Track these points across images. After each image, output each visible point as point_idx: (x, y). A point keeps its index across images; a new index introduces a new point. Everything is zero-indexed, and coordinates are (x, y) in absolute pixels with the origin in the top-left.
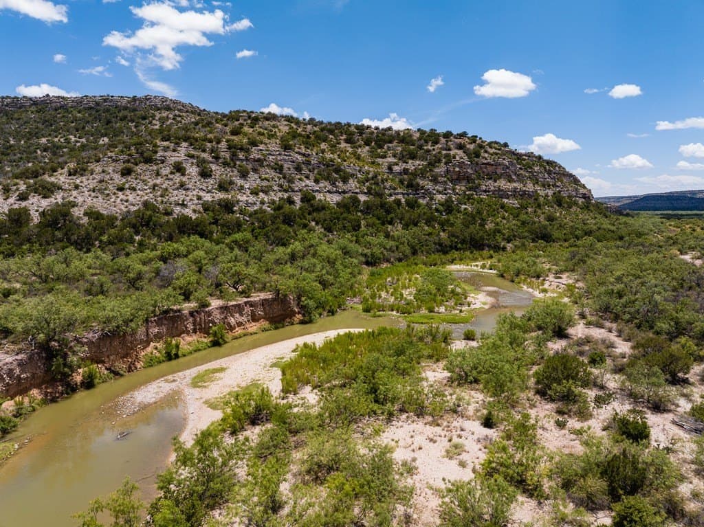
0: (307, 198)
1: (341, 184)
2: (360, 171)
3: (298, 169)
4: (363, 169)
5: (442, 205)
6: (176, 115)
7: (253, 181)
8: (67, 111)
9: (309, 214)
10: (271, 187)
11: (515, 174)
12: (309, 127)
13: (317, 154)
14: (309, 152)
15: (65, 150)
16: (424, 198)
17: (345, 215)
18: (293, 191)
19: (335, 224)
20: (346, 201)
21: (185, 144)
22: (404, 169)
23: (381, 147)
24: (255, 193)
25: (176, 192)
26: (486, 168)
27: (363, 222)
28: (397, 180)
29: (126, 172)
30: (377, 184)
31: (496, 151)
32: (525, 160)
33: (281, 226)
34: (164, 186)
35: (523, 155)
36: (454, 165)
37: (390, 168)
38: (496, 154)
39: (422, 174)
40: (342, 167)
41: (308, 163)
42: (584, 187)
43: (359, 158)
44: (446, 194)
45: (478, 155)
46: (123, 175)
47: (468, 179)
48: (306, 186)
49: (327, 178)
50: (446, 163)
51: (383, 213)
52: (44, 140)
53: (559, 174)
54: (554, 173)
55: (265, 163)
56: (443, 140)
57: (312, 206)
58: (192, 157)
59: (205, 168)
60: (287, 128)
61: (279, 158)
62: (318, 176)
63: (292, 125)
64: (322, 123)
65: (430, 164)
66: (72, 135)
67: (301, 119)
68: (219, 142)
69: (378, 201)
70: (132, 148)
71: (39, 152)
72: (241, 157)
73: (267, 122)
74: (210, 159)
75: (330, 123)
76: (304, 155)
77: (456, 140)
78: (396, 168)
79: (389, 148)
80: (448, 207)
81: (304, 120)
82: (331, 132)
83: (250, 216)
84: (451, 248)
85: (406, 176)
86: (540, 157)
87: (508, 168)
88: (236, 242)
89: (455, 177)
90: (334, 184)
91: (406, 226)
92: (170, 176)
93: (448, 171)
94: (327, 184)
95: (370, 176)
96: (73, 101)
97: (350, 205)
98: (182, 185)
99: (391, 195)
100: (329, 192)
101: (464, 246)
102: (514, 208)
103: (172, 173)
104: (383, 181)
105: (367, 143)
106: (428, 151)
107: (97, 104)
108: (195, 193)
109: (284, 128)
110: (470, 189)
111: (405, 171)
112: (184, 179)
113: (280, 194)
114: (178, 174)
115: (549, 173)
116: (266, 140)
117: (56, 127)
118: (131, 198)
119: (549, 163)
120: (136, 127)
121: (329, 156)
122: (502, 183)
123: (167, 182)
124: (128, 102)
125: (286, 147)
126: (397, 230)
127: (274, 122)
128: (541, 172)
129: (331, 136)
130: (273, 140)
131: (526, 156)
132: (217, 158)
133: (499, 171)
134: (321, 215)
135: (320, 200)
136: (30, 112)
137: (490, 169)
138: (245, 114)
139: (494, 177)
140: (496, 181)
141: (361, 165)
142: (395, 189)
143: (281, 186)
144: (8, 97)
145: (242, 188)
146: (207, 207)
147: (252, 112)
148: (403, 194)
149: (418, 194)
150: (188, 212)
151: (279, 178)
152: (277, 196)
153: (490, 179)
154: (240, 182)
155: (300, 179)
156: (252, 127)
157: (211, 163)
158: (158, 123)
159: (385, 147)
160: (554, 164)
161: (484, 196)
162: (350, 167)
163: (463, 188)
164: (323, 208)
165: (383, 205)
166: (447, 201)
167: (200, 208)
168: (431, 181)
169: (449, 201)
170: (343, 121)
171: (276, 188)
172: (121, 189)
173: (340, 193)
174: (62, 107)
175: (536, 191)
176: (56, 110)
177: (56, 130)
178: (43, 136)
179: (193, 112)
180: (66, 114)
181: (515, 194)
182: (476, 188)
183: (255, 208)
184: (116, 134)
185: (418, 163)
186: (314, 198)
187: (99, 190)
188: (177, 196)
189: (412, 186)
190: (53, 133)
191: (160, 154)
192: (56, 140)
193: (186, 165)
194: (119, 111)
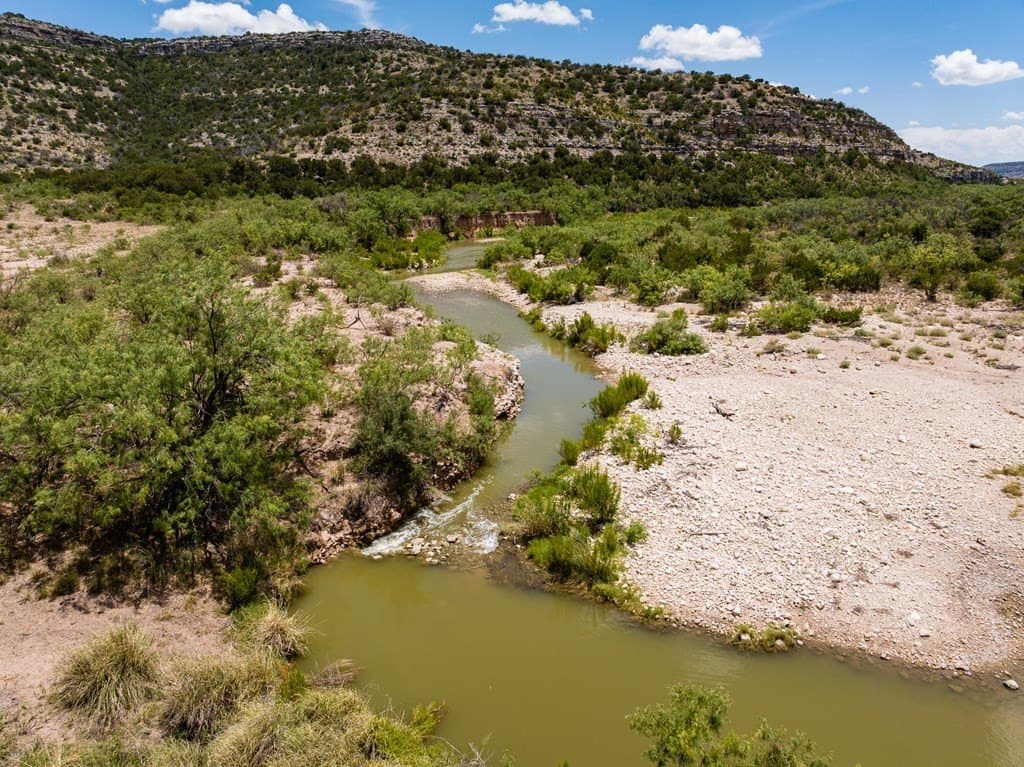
0: (561, 153)
1: (594, 139)
2: (615, 125)
3: (552, 123)
4: (619, 123)
5: (702, 161)
6: (400, 55)
7: (510, 136)
8: (273, 52)
9: (563, 167)
10: (526, 142)
11: (798, 127)
12: (563, 72)
13: (571, 107)
14: (563, 105)
15: (285, 102)
16: (684, 153)
17: (596, 169)
18: (547, 146)
19: (586, 178)
20: (598, 156)
21: (444, 101)
22: (666, 122)
23: (644, 96)
24: (512, 147)
25: (445, 147)
26: (761, 119)
27: (614, 177)
28: (656, 134)
29: (401, 129)
30: (633, 138)
31: (778, 99)
32: (817, 109)
33: (537, 177)
34: (435, 141)
35: (818, 103)
36: (723, 117)
37: (650, 121)
38: (777, 103)
39: (684, 126)
40: (597, 121)
41: (562, 117)
42: (901, 142)
43: (616, 110)
44: (709, 150)
45: (752, 104)
46: (399, 131)
47: (739, 132)
48: (560, 141)
49: (580, 133)
50: (714, 115)
51: (635, 167)
52: (259, 91)
53: (863, 126)
54: (857, 125)
55: (520, 118)
56: (717, 85)
57: (565, 160)
58: (453, 113)
59: (468, 124)
60: (539, 75)
61: (534, 112)
62: (572, 131)
63: (544, 70)
64: (578, 66)
65: (695, 116)
66: (286, 83)
67: (553, 61)
68: (475, 98)
69: (631, 156)
70: (399, 106)
71: (260, 106)
72: (498, 112)
73: (517, 69)
74: (471, 115)
75: (587, 66)
76: (558, 108)
77: (734, 86)
78: (657, 121)
79: (652, 98)
80: (708, 163)
81: (557, 63)
82: (588, 78)
83: (510, 169)
84: (701, 202)
85: (666, 130)
86: (841, 105)
87: (789, 119)
89: (722, 130)
90: (587, 139)
91: (658, 182)
92: (438, 132)
93: (715, 124)
94: (580, 138)
95: (626, 130)
96: (278, 40)
97: (602, 159)
98: (450, 140)
99: (647, 150)
100: (582, 147)
101: (715, 202)
102: (787, 166)
103: (439, 129)
104: (639, 136)
105: (628, 91)
106: (697, 100)
107: (307, 42)
108: (461, 148)
109: (535, 76)
110: (737, 144)
111: (667, 124)
112: (451, 135)
113: (535, 149)
114: (444, 131)
115: (849, 124)
116: (520, 94)
117: (266, 74)
118: (410, 151)
119: (853, 112)
120: (357, 71)
121: (584, 108)
122: (780, 138)
123: (436, 138)
124: (343, 39)
125: (541, 101)
126: (649, 184)
127: (524, 68)
128: (837, 124)
129: (588, 84)
130: (526, 93)
131: (821, 103)
132: (476, 114)
133: (777, 124)
134: (574, 169)
135: (573, 155)
136: (231, 56)
137: (766, 121)
138: (492, 59)
139: (770, 130)
140: (771, 135)
141: (617, 118)
142: (652, 144)
143: (535, 141)
144: (205, 37)
145: (501, 143)
146: (473, 160)
147: (499, 56)
148: (661, 149)
149: (678, 150)
150: (458, 164)
151: (534, 133)
152: (532, 151)
153: (765, 132)
154: (499, 137)
155: (554, 134)
156: (502, 76)
157: (472, 119)
158: (381, 65)
159: (649, 96)
160: (858, 114)
161: (755, 152)
162: (606, 120)
163: (731, 143)
164: (576, 162)
165: (636, 161)
166: (708, 156)
167: (467, 161)
168: (694, 135)
169: (711, 156)
170: (603, 64)
171: (531, 143)
172: (401, 144)
173: (593, 148)
174: (267, 48)
175: (822, 147)
176: (261, 52)
177: (268, 78)
178: (256, 86)
179: (419, 50)
180: (273, 57)
181: (792, 150)
182: (746, 143)
183: (514, 162)
184: (336, 81)
185: (683, 115)
186: (568, 153)
187: (384, 144)
188: (447, 150)
189: (672, 141)
190: (266, 81)
191: (425, 111)
192: (273, 90)
193: (451, 122)
194: (334, 51)
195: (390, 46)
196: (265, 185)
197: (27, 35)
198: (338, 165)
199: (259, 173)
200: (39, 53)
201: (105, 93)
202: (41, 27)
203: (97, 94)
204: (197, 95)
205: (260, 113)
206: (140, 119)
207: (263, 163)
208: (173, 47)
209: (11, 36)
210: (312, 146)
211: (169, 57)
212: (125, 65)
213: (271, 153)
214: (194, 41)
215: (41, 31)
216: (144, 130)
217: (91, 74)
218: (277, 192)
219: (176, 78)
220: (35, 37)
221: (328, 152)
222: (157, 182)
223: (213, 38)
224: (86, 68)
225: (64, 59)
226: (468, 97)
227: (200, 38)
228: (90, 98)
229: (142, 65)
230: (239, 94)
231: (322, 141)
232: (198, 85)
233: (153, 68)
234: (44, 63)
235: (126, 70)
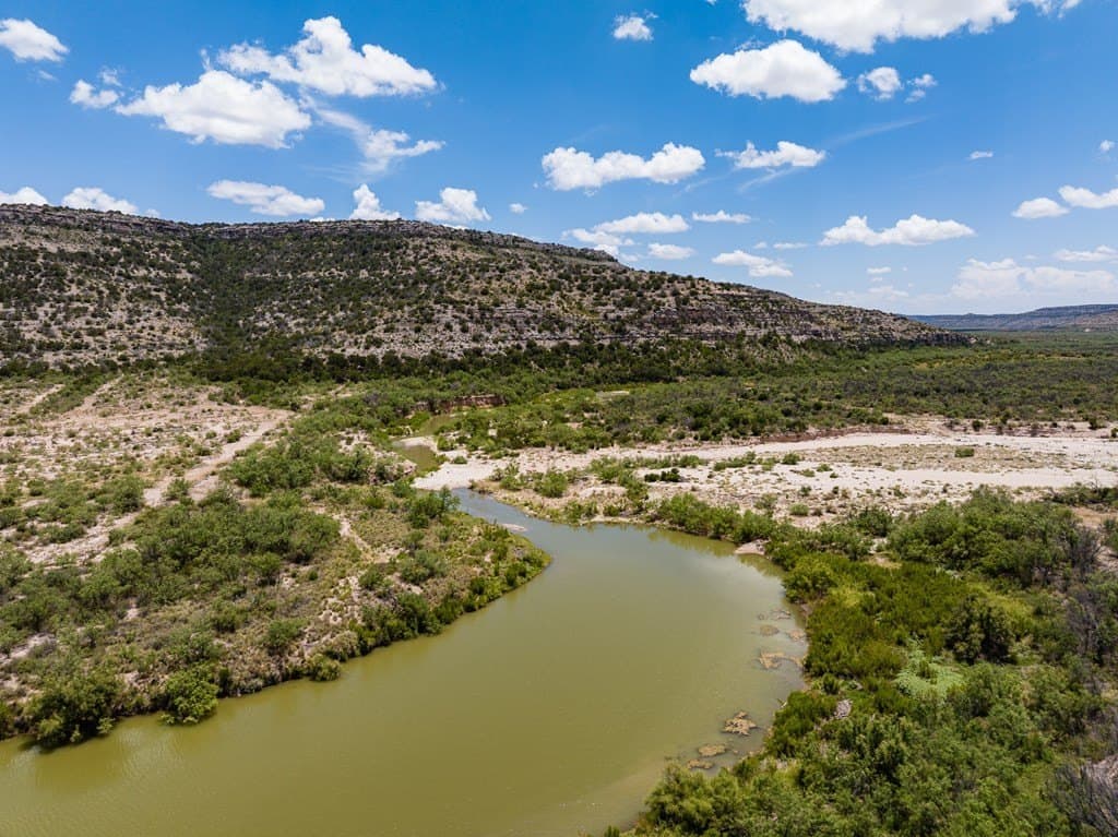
0: (531, 345)
1: (558, 333)
2: (577, 321)
3: (528, 322)
4: (581, 319)
6: (428, 244)
7: (495, 333)
8: (322, 239)
10: (507, 337)
11: (723, 317)
12: (549, 272)
13: (544, 309)
14: (537, 307)
15: (332, 285)
16: (628, 341)
17: (555, 356)
18: (522, 340)
20: (559, 346)
21: (450, 307)
22: (618, 316)
23: (607, 294)
24: (495, 342)
25: (448, 343)
26: (692, 313)
28: (609, 326)
29: (418, 330)
30: (588, 331)
31: (708, 297)
33: (511, 364)
34: (441, 339)
35: (745, 296)
36: (662, 312)
37: (605, 316)
38: (705, 300)
39: (631, 320)
40: (563, 318)
41: (535, 317)
43: (581, 307)
44: (648, 338)
45: (686, 301)
46: (416, 332)
47: (674, 323)
48: (532, 335)
49: (547, 329)
50: (655, 310)
51: (586, 353)
52: (310, 274)
53: (784, 313)
54: (779, 312)
55: (504, 320)
56: (665, 285)
57: (534, 349)
58: (455, 317)
59: (465, 325)
61: (514, 315)
62: (542, 327)
63: (534, 271)
65: (641, 311)
66: (333, 267)
68: (473, 304)
69: (585, 344)
71: (311, 288)
72: (488, 316)
74: (468, 319)
76: (533, 311)
77: (677, 285)
78: (611, 316)
79: (613, 295)
80: (645, 348)
82: (568, 278)
83: (492, 358)
84: (629, 379)
85: (617, 323)
87: (714, 312)
88: (483, 374)
89: (660, 322)
90: (553, 333)
92: (444, 332)
93: (655, 318)
94: (547, 333)
95: (585, 324)
97: (561, 348)
98: (451, 338)
99: (598, 340)
100: (548, 339)
102: (709, 348)
103: (444, 330)
104: (594, 329)
105: (596, 290)
106: (645, 298)
107: (351, 231)
108: (459, 343)
110: (672, 332)
111: (619, 318)
112: (452, 334)
113: (512, 342)
114: (448, 331)
115: (772, 312)
117: (316, 258)
118: (423, 347)
120: (391, 258)
122: (707, 328)
123: (442, 336)
124: (381, 228)
125: (521, 306)
128: (761, 313)
129: (566, 283)
130: (511, 298)
132: (471, 318)
133: (704, 316)
134: (539, 356)
135: (540, 346)
136: (286, 240)
137: (695, 314)
139: (699, 321)
140: (699, 325)
141: (580, 314)
142: (603, 334)
143: (513, 336)
144: (264, 224)
145: (487, 339)
146: (466, 352)
148: (609, 338)
149: (624, 338)
150: (455, 356)
151: (513, 330)
152: (510, 344)
153: (695, 323)
154: (486, 334)
155: (528, 331)
157: (469, 321)
159: (611, 294)
161: (685, 338)
162: (567, 318)
163: (667, 332)
164: (541, 352)
165: (588, 348)
167: (462, 353)
168: (637, 326)
169: (648, 343)
171: (510, 338)
172: (417, 342)
173: (556, 340)
174: (316, 234)
175: (743, 332)
176: (311, 237)
177: (317, 262)
178: (307, 269)
179: (444, 237)
180: (322, 242)
181: (716, 335)
182: (679, 332)
183: (495, 352)
184: (374, 267)
185: (631, 311)
186: (535, 345)
187: (405, 343)
188: (449, 345)
189: (621, 331)
190: (316, 266)
191: (436, 316)
192: (321, 274)
193: (453, 324)
194: (373, 239)
195: (420, 235)
196: (326, 373)
197: (123, 228)
198: (373, 359)
199: (321, 364)
200: (133, 243)
201: (184, 275)
202: (134, 221)
203: (178, 276)
204: (258, 275)
205: (311, 296)
206: (213, 297)
207: (324, 356)
208: (237, 232)
209: (113, 230)
210: (356, 343)
211: (234, 240)
212: (198, 248)
213: (328, 348)
214: (255, 227)
215: (135, 224)
216: (218, 309)
217: (172, 258)
218: (334, 378)
219: (240, 259)
220: (128, 229)
221: (367, 348)
222: (259, 373)
223: (272, 224)
224: (168, 253)
225: (151, 247)
226: (467, 304)
227: (260, 225)
228: (174, 280)
229: (211, 247)
230: (294, 276)
231: (363, 339)
232: (259, 266)
233: (220, 250)
234: (137, 251)
235: (198, 252)
